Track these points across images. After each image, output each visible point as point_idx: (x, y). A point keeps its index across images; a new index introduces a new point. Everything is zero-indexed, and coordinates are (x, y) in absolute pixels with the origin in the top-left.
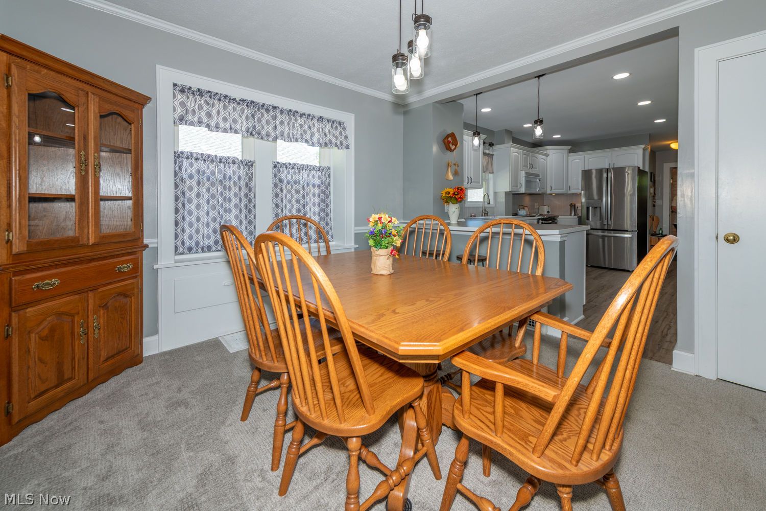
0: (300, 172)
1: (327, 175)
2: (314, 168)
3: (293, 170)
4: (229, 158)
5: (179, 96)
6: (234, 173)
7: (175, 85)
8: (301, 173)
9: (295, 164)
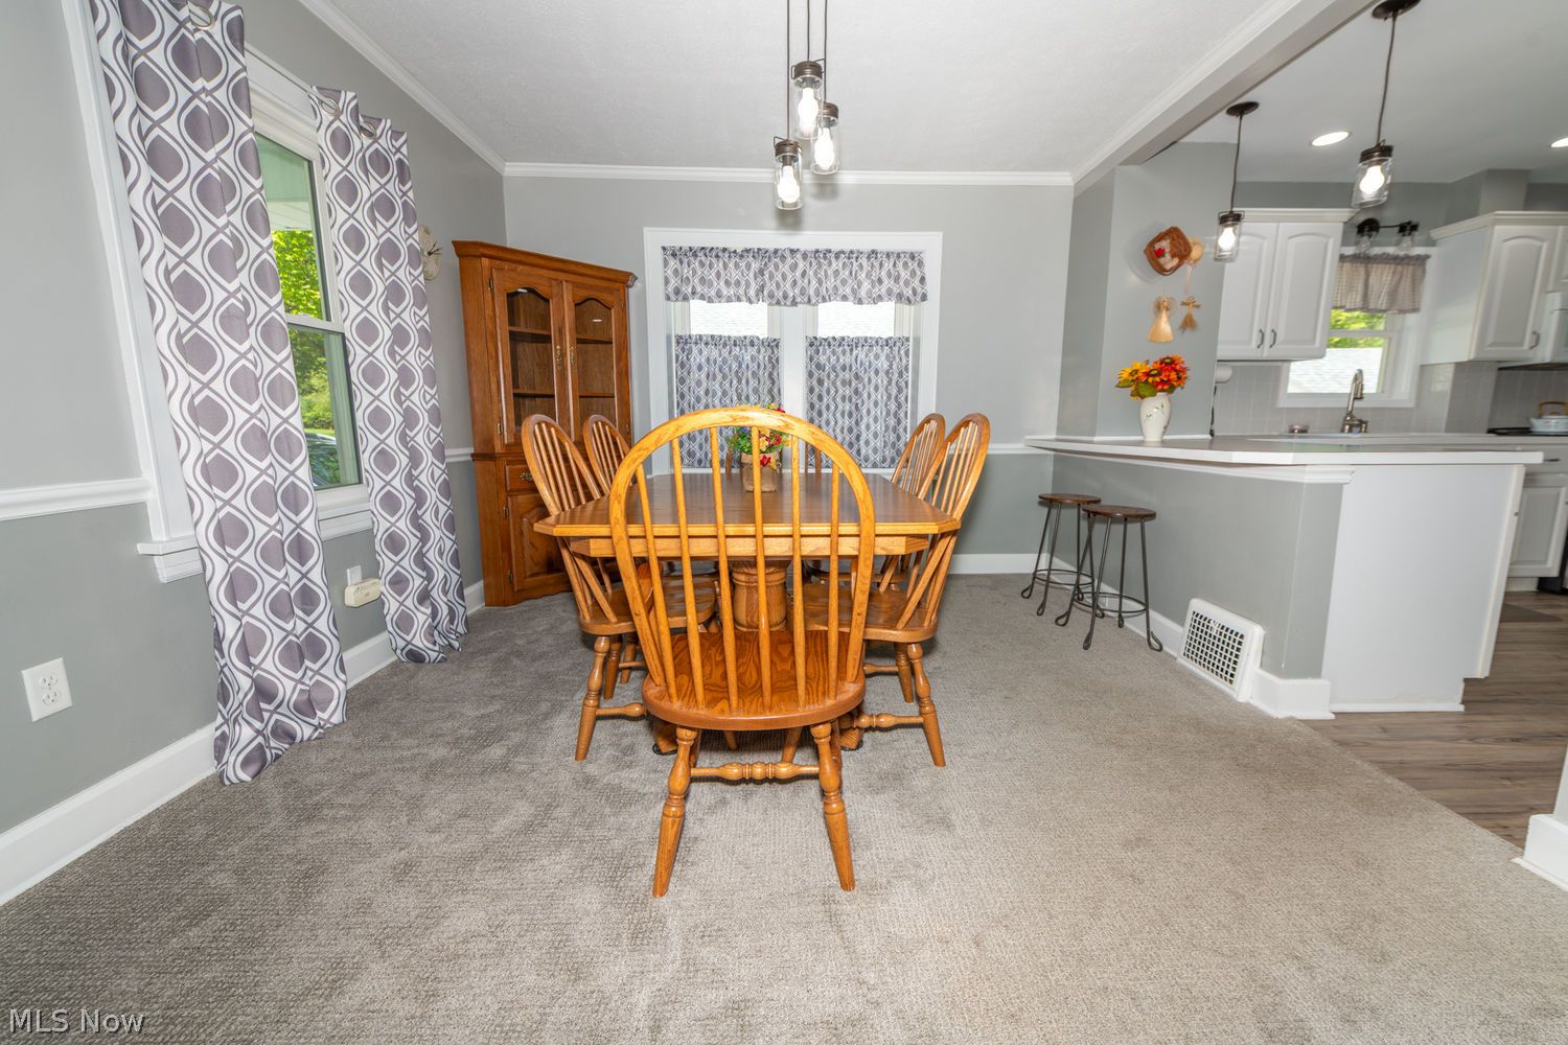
0: (851, 350)
1: (902, 352)
2: (877, 342)
3: (841, 348)
4: (745, 338)
5: (673, 263)
6: (753, 358)
7: (664, 249)
8: (854, 353)
9: (843, 339)
